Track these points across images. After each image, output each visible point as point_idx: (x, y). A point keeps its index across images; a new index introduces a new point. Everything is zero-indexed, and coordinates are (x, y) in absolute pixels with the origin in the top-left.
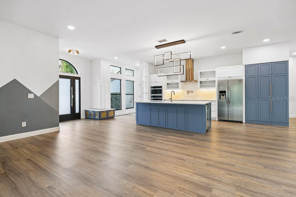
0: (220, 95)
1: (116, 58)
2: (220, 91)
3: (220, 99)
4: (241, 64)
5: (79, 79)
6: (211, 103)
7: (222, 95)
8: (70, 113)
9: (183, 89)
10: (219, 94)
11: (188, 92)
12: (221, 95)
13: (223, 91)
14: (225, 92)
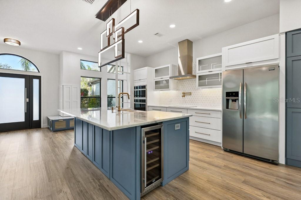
0: (228, 100)
1: (80, 49)
2: (227, 93)
3: (227, 107)
4: (277, 31)
5: (39, 78)
6: (189, 117)
7: (233, 101)
8: (24, 120)
9: (177, 90)
10: (225, 98)
11: (184, 95)
12: (230, 101)
13: (232, 93)
14: (236, 94)
